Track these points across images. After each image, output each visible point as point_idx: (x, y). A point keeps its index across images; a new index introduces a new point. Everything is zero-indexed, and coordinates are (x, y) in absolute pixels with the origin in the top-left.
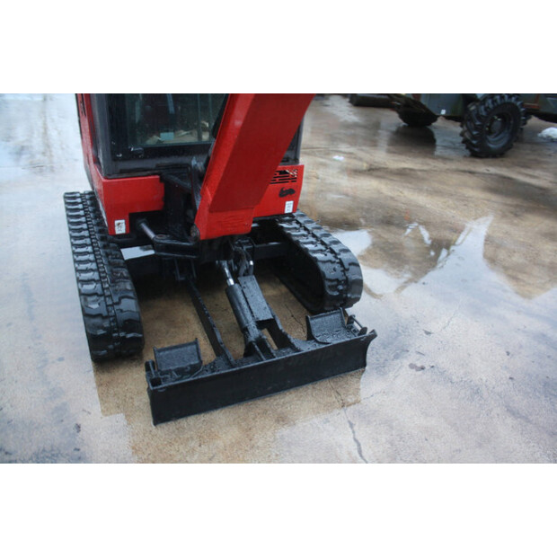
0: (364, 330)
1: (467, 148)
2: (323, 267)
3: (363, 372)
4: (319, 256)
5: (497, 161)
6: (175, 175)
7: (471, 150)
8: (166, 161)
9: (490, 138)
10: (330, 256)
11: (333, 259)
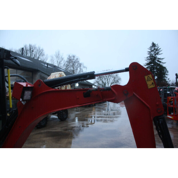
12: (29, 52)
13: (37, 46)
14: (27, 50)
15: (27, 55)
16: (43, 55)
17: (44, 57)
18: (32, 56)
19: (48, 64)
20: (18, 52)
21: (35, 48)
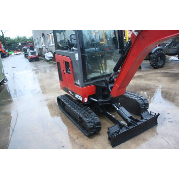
0: (156, 114)
1: (153, 67)
2: (139, 101)
3: (157, 125)
4: (136, 99)
5: (162, 69)
6: (98, 84)
7: (154, 67)
8: (95, 81)
9: (158, 63)
10: (139, 98)
11: (140, 99)
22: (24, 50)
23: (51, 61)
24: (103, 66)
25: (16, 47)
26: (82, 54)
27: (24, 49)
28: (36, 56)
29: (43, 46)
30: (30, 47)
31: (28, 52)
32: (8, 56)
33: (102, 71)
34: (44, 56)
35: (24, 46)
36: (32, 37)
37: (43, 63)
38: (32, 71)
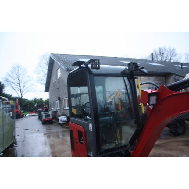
1: (172, 134)
9: (178, 129)
12: (159, 56)
13: (167, 47)
14: (157, 54)
15: (158, 59)
16: (176, 55)
17: (177, 57)
18: (163, 59)
19: (182, 64)
20: (148, 58)
21: (165, 49)
22: (39, 112)
23: (64, 125)
24: (118, 135)
25: (32, 109)
26: (96, 124)
27: (39, 110)
28: (49, 118)
29: (58, 109)
30: (45, 109)
31: (42, 114)
32: (23, 116)
33: (116, 142)
34: (58, 120)
35: (39, 108)
36: (48, 100)
37: (56, 126)
38: (44, 134)
